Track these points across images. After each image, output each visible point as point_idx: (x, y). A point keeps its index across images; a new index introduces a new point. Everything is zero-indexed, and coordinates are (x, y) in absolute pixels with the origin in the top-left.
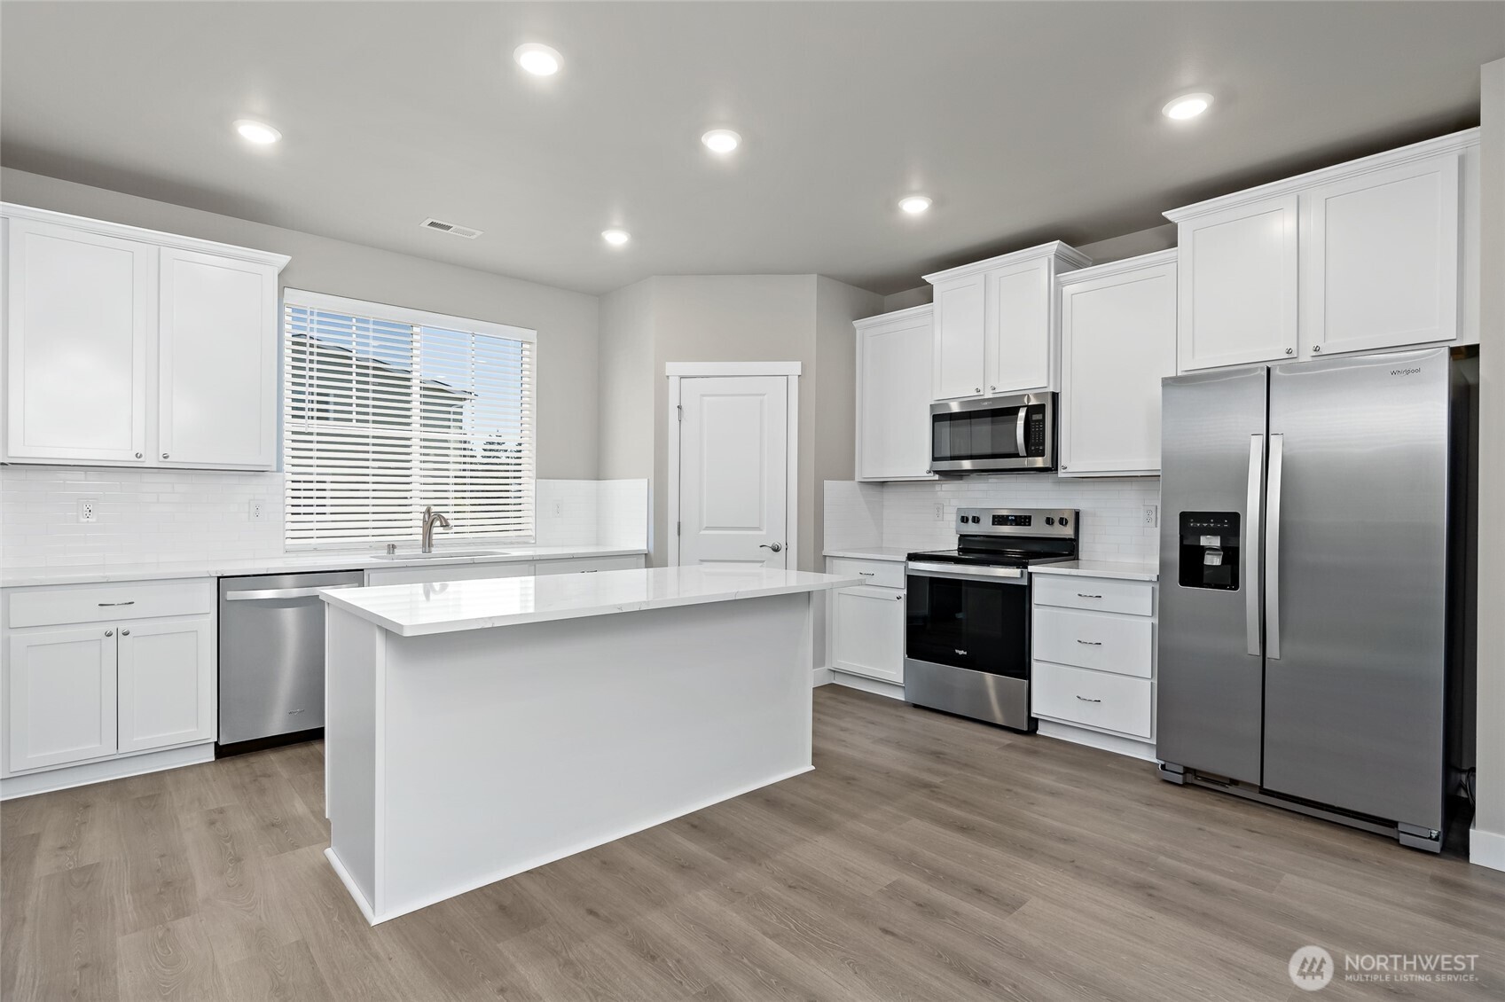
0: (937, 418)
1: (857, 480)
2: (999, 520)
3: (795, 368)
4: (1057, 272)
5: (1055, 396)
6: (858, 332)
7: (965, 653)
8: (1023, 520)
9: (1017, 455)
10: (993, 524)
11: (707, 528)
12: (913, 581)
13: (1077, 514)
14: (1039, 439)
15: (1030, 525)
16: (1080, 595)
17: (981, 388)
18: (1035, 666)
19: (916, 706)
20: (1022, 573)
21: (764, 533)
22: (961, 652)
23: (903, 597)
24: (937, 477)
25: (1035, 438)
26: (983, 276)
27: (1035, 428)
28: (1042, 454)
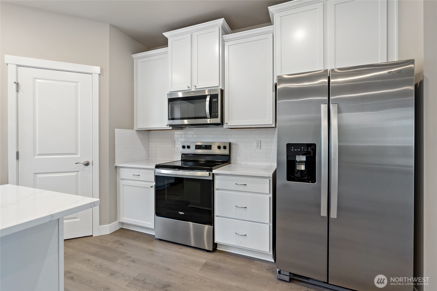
0: (170, 100)
1: (135, 129)
2: (198, 147)
3: (97, 69)
4: (222, 35)
5: (222, 91)
6: (135, 60)
7: (183, 213)
8: (208, 147)
9: (206, 118)
10: (196, 149)
11: (39, 155)
12: (158, 178)
13: (230, 144)
14: (216, 110)
15: (211, 149)
16: (236, 184)
17: (190, 86)
18: (216, 219)
19: (160, 240)
20: (210, 173)
21: (79, 156)
22: (181, 213)
23: (154, 186)
24: (171, 128)
25: (214, 109)
26: (190, 35)
27: (214, 105)
28: (217, 117)
